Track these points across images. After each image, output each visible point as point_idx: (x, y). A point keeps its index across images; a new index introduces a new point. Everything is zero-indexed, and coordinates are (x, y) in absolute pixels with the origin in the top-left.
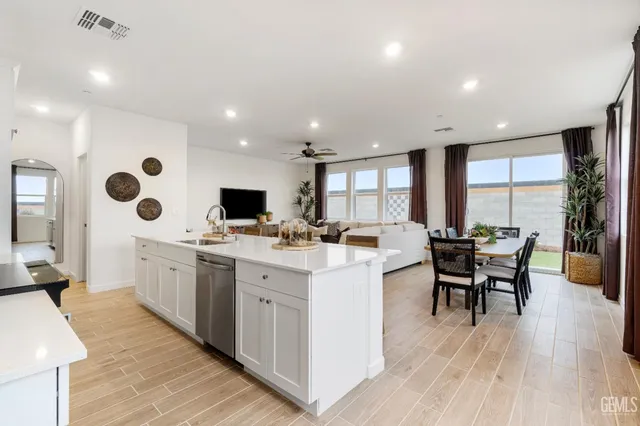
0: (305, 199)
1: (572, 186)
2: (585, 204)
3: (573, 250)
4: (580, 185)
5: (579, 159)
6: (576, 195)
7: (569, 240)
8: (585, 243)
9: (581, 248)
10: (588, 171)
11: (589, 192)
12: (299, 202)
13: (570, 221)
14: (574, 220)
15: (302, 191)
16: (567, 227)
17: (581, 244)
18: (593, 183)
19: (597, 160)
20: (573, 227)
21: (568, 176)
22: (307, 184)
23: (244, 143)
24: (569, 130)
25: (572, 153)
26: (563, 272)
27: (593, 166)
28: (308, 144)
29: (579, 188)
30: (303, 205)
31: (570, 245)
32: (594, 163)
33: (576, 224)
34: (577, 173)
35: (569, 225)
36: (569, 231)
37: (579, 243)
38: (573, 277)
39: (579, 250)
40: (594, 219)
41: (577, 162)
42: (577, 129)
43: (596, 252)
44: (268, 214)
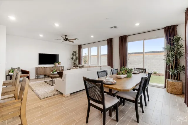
0: (74, 57)
1: (169, 51)
2: (174, 58)
3: (169, 78)
4: (172, 50)
5: (172, 38)
6: (170, 54)
7: (167, 74)
8: (175, 76)
9: (173, 78)
10: (176, 43)
11: (176, 53)
12: (72, 59)
13: (168, 66)
14: (169, 66)
15: (73, 55)
16: (166, 68)
17: (173, 76)
18: (178, 49)
19: (180, 38)
20: (169, 69)
21: (167, 47)
22: (75, 52)
23: (41, 36)
24: (167, 27)
25: (168, 36)
26: (165, 87)
27: (178, 41)
28: (66, 36)
29: (171, 51)
30: (73, 59)
31: (168, 76)
32: (179, 39)
33: (170, 67)
34: (170, 44)
35: (167, 67)
36: (167, 70)
37: (172, 75)
38: (170, 90)
39: (172, 79)
40: (178, 65)
41: (170, 39)
42: (170, 26)
43: (179, 80)
44: (59, 63)
